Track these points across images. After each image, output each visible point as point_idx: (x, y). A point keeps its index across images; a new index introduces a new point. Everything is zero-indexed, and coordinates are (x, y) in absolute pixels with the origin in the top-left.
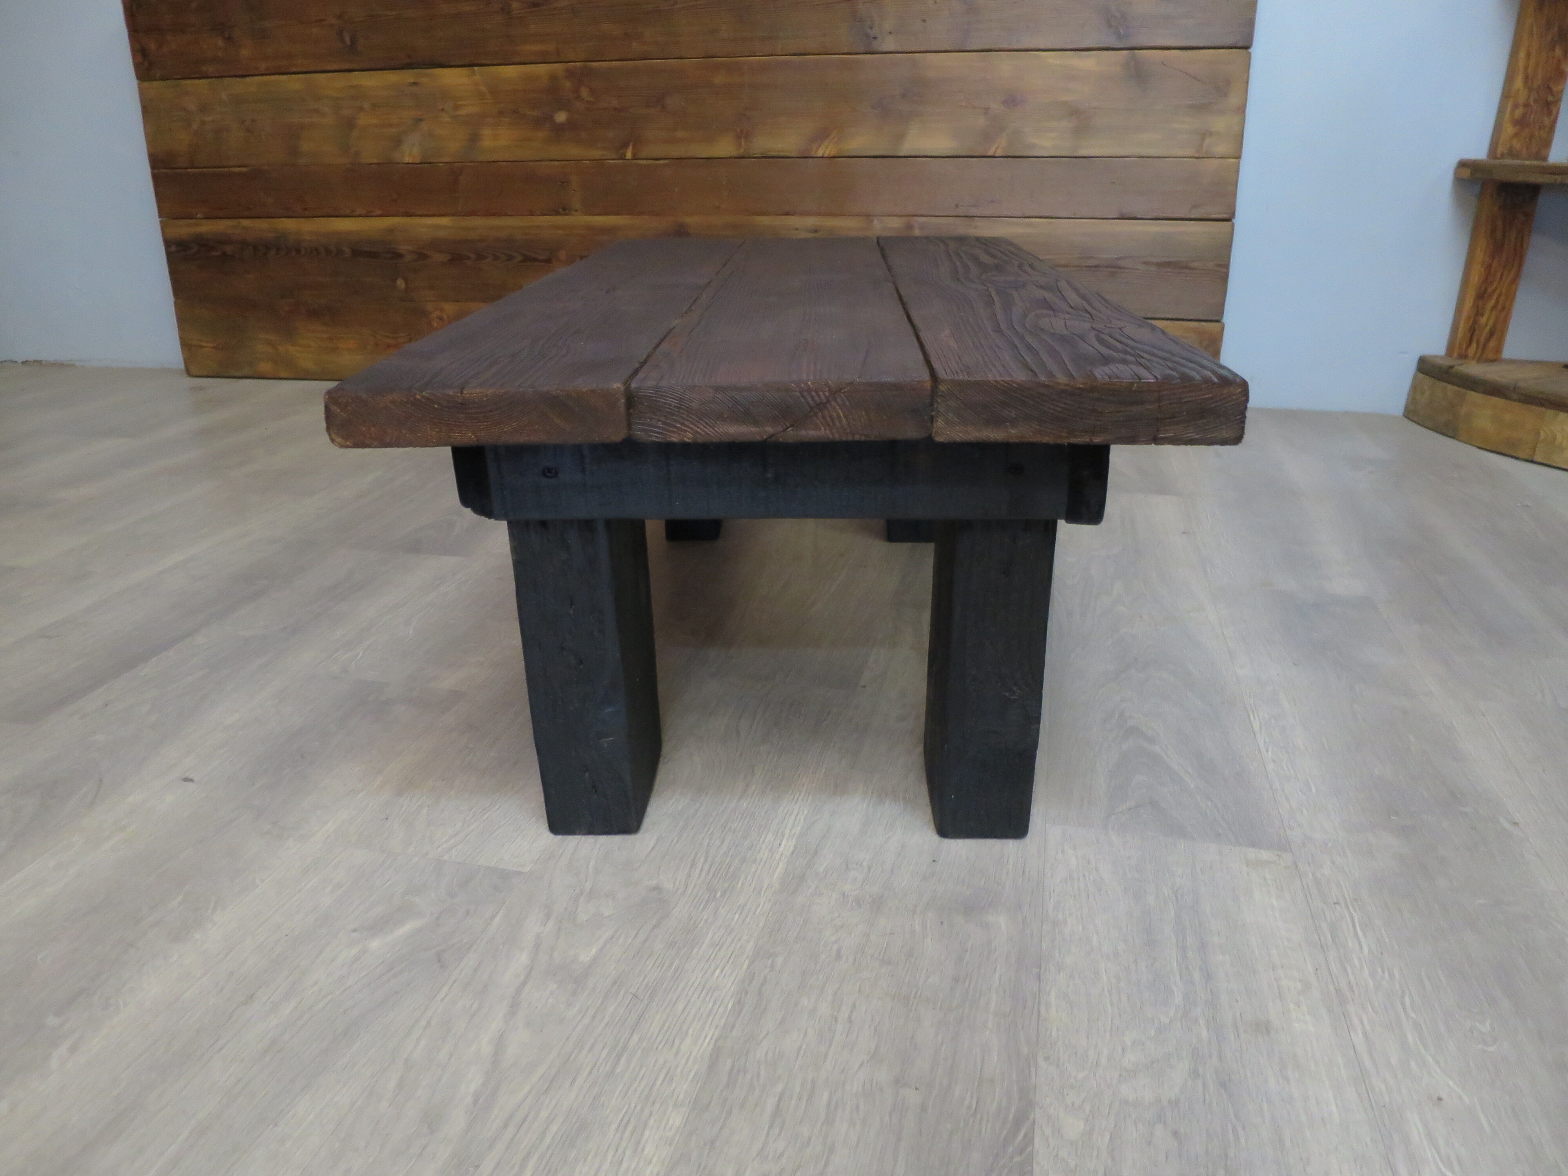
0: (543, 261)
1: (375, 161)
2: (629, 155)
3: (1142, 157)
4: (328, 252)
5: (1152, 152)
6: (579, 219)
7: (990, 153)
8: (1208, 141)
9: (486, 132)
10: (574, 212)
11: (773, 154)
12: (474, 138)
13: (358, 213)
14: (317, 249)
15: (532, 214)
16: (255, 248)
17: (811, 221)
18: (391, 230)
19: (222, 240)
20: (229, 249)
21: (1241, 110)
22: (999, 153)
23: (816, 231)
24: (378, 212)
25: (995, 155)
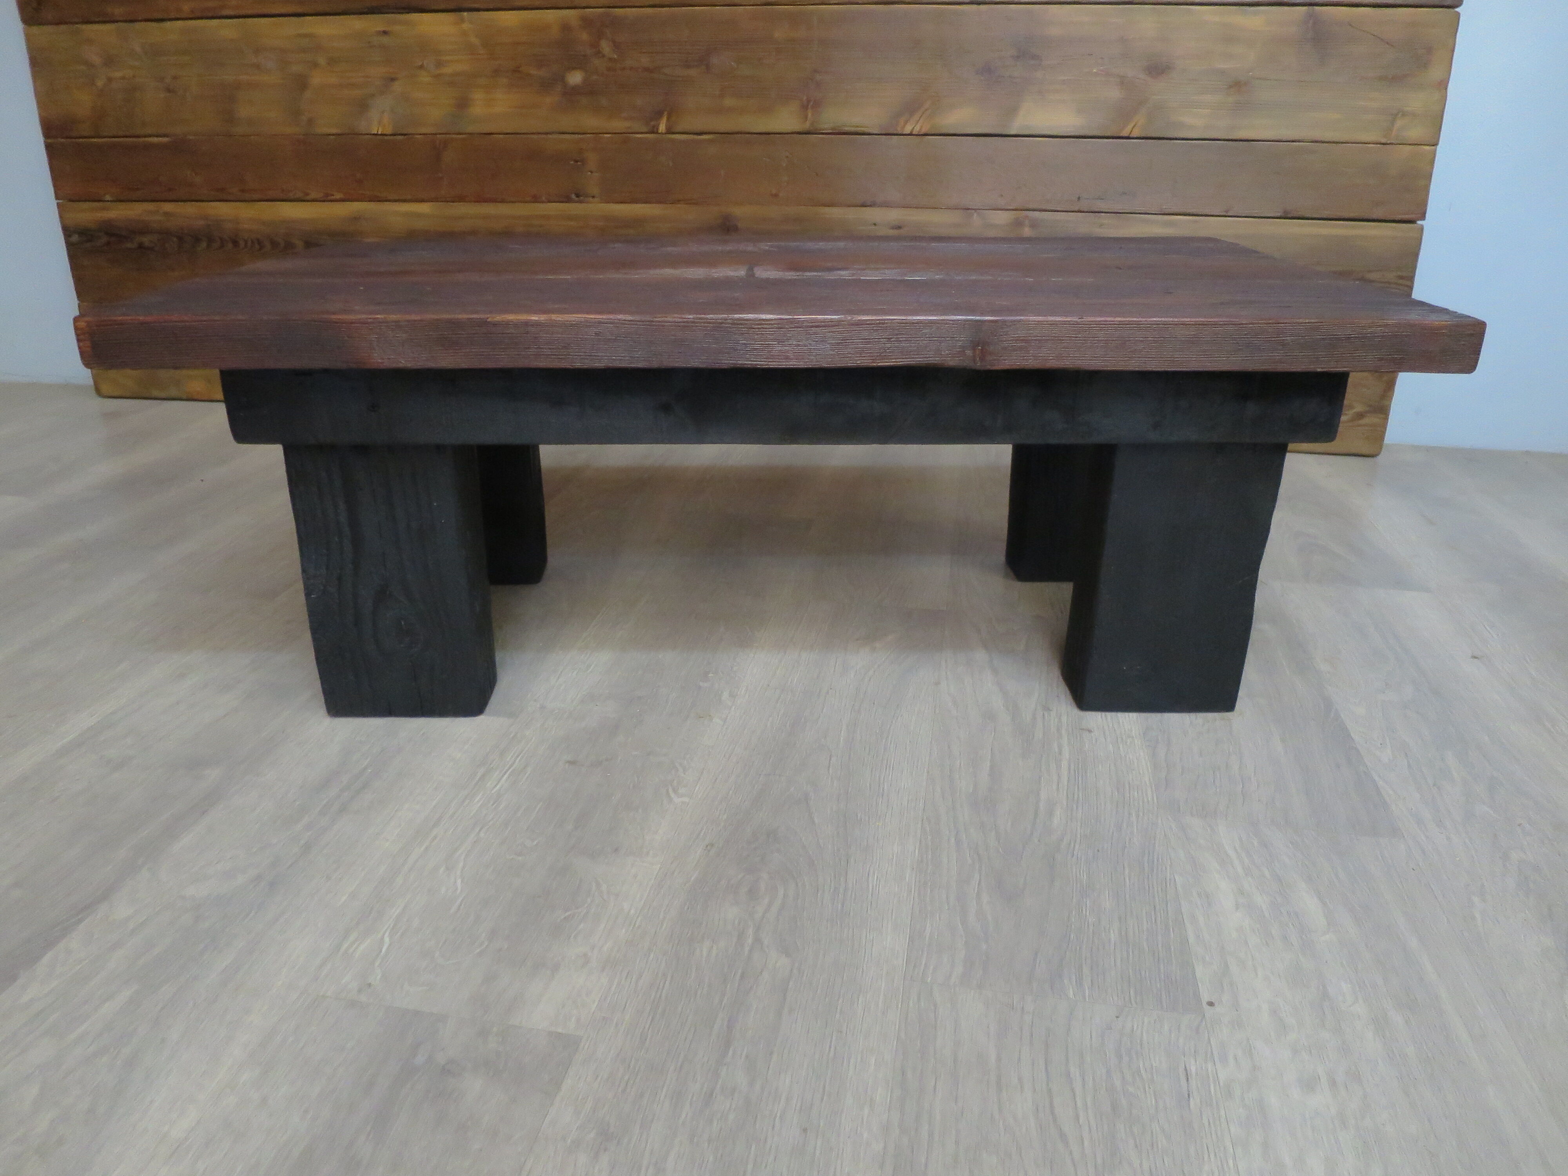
1: (334, 131)
2: (662, 128)
3: (1316, 142)
4: (274, 244)
5: (1329, 135)
6: (596, 208)
7: (1125, 133)
8: (1399, 123)
9: (478, 96)
10: (591, 199)
11: (847, 129)
12: (463, 104)
13: (313, 195)
14: (259, 242)
15: (536, 199)
16: (180, 239)
17: (894, 215)
18: (356, 219)
19: (140, 229)
20: (146, 240)
21: (1443, 85)
22: (1136, 133)
23: (899, 227)
24: (338, 196)
25: (1131, 136)
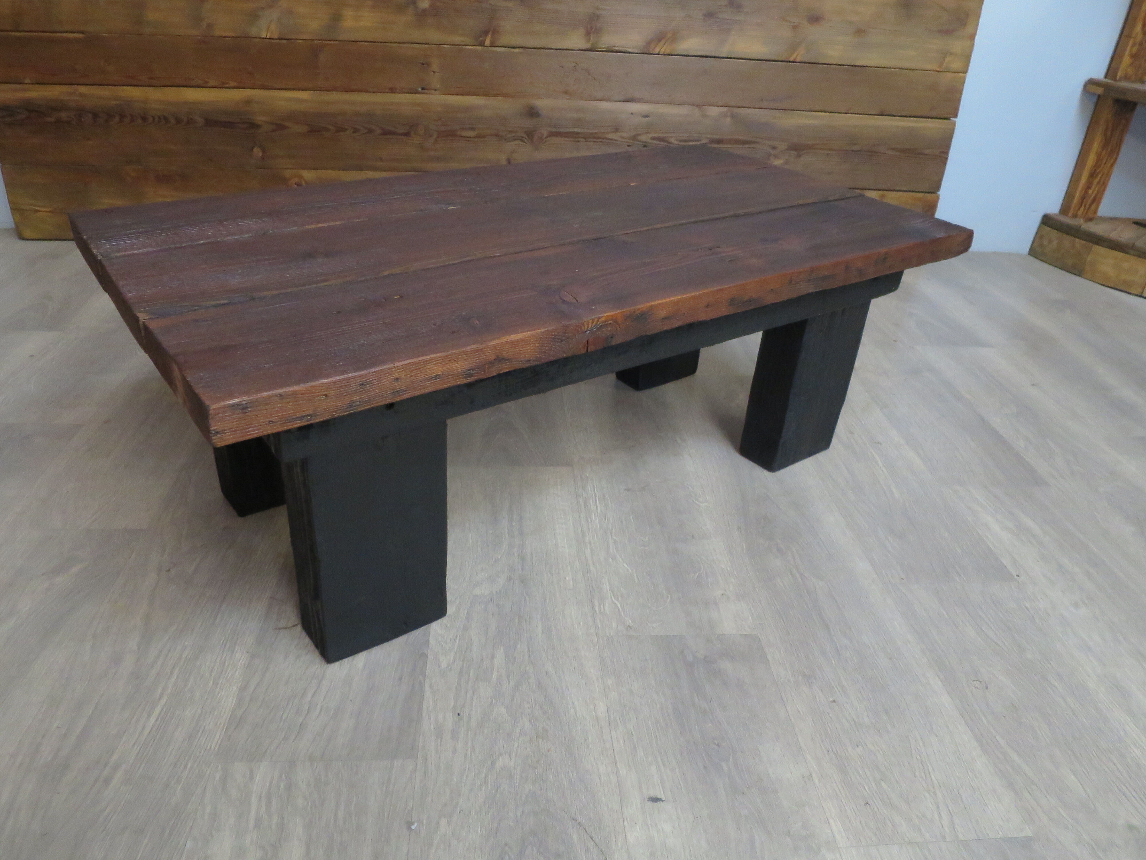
0: (402, 134)
1: (231, 34)
2: (488, 42)
3: (902, 69)
4: (178, 121)
5: (908, 65)
6: (437, 98)
7: (791, 59)
8: (948, 59)
9: (348, 13)
10: (433, 91)
11: (616, 49)
12: (336, 18)
13: (212, 83)
14: (166, 118)
15: (392, 90)
16: (95, 115)
17: (644, 108)
18: (248, 102)
19: (57, 107)
20: (64, 115)
21: (972, 37)
22: (798, 59)
23: (646, 116)
24: (233, 84)
25: (795, 61)
